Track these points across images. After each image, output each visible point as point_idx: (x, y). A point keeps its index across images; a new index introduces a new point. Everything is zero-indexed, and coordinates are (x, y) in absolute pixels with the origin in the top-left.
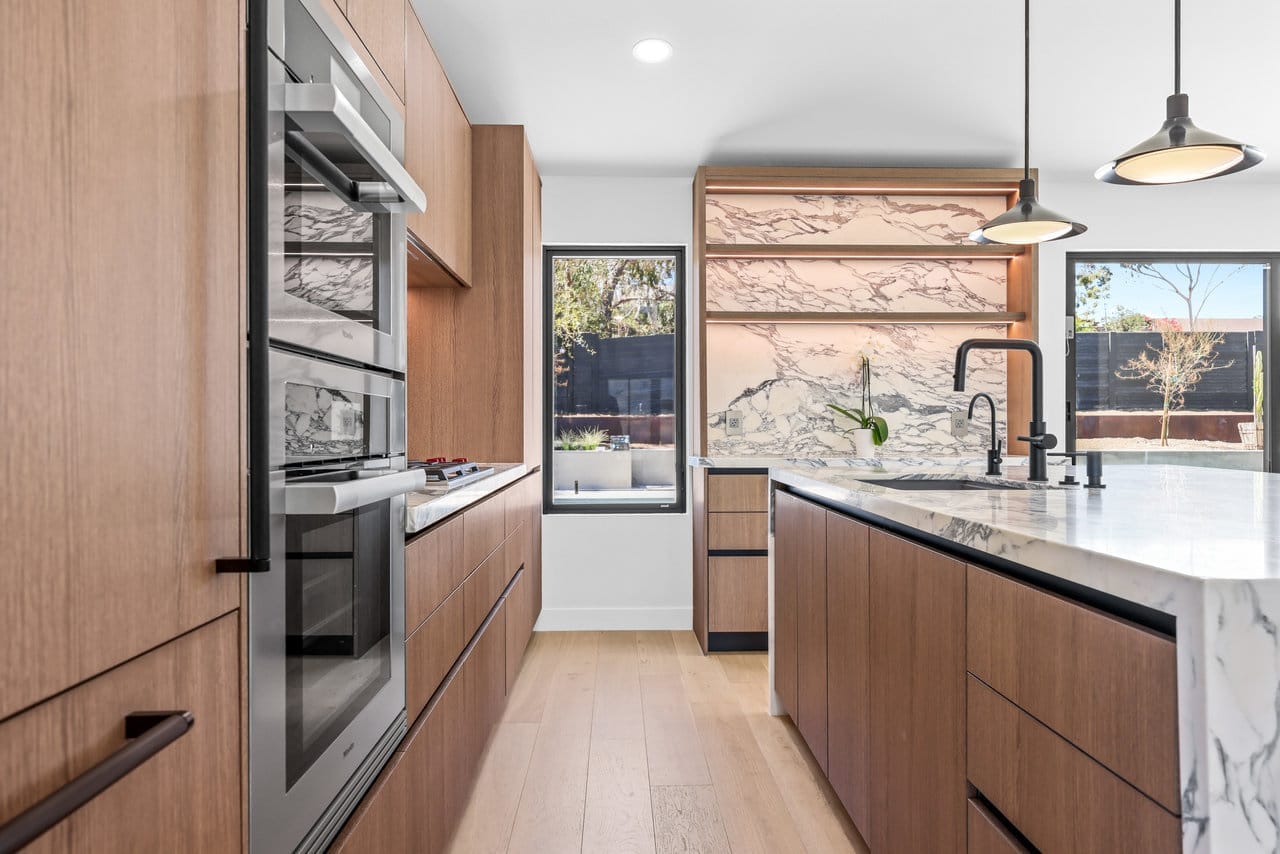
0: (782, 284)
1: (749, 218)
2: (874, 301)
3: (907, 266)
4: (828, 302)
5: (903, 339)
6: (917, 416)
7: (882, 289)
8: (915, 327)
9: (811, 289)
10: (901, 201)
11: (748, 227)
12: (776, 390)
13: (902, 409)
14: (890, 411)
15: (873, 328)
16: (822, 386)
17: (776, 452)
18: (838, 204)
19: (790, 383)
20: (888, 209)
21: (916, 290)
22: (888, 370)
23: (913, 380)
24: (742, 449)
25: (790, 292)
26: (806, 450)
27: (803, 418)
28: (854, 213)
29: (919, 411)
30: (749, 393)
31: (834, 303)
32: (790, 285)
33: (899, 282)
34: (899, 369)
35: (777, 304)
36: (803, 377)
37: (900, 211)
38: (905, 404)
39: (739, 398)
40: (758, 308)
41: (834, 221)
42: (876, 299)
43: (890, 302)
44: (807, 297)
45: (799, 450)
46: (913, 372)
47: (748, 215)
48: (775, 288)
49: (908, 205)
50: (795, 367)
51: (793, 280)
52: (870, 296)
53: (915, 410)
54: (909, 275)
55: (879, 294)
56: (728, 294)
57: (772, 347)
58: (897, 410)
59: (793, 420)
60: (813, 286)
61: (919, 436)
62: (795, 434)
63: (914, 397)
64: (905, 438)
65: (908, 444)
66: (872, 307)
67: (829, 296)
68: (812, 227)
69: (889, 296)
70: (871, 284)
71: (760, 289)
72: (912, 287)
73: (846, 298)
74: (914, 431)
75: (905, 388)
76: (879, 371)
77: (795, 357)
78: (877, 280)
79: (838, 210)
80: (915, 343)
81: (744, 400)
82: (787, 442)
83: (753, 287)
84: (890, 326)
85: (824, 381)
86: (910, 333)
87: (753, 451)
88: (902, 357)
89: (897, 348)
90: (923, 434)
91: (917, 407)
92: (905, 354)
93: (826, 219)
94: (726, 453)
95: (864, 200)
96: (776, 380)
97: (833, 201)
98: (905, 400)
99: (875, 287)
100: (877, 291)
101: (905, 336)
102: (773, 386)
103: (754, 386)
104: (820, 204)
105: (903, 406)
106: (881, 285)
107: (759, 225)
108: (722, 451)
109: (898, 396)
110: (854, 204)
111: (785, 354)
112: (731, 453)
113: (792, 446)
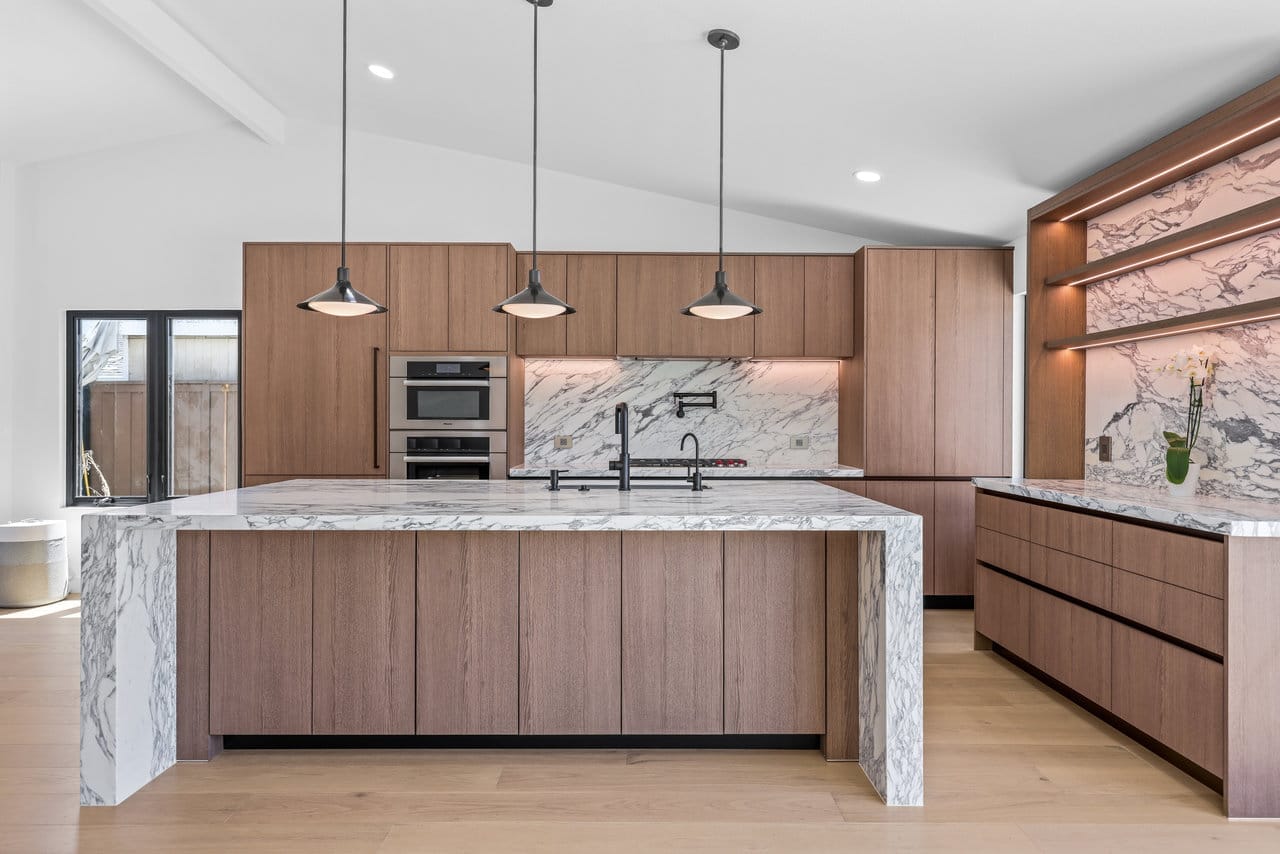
0: (1141, 296)
1: (1119, 232)
2: (1223, 297)
3: (1261, 241)
4: (1181, 308)
5: (1254, 342)
6: (1270, 449)
7: (1232, 281)
8: (1268, 323)
9: (1164, 296)
10: (1252, 156)
11: (1119, 242)
12: (1136, 414)
13: (1252, 438)
14: (1238, 441)
15: (1221, 333)
16: (1172, 409)
17: (1136, 483)
18: (1189, 188)
19: (1147, 406)
20: (1240, 172)
21: (1269, 272)
22: (1236, 386)
23: (1265, 399)
24: (1111, 476)
25: (1149, 304)
26: (1158, 483)
27: (1157, 446)
28: (1204, 192)
29: (1272, 442)
30: (1117, 417)
31: (1185, 309)
32: (1150, 297)
33: (1250, 265)
34: (1249, 384)
35: (1138, 318)
36: (1158, 399)
37: (1252, 170)
38: (1256, 432)
39: (1110, 423)
40: (1124, 324)
41: (1187, 209)
42: (1225, 295)
43: (1240, 296)
44: (1162, 307)
45: (1153, 483)
46: (1266, 387)
47: (1118, 230)
48: (1137, 301)
49: (1261, 158)
50: (1150, 388)
51: (1151, 290)
52: (1219, 292)
53: (1266, 440)
54: (1262, 254)
55: (1230, 289)
56: (1104, 316)
57: (1134, 367)
58: (1247, 439)
59: (1149, 448)
60: (1166, 292)
61: (1271, 476)
62: (1150, 464)
63: (1264, 421)
64: (1254, 478)
65: (1258, 487)
66: (1222, 304)
67: (1180, 301)
68: (1166, 224)
69: (1239, 288)
70: (1220, 276)
71: (1125, 306)
72: (1266, 270)
73: (1195, 300)
74: (1265, 470)
75: (1255, 410)
76: (1227, 388)
77: (1152, 377)
78: (1226, 270)
79: (1190, 193)
80: (1267, 346)
81: (1113, 425)
82: (1144, 473)
83: (1120, 304)
84: (1240, 328)
85: (1175, 404)
86: (1262, 333)
87: (1118, 480)
88: (1252, 369)
89: (1247, 355)
90: (1275, 475)
91: (1269, 436)
92: (1255, 364)
93: (1178, 210)
94: (1101, 478)
95: (1213, 171)
96: (1135, 404)
97: (1185, 185)
98: (1255, 426)
99: (1224, 279)
100: (1226, 284)
101: (1256, 338)
102: (1134, 410)
103: (1120, 410)
104: (1173, 194)
105: (1254, 434)
106: (1230, 276)
107: (1126, 237)
108: (1098, 477)
109: (1247, 421)
110: (1205, 180)
111: (1143, 374)
112: (1104, 480)
113: (1147, 478)
